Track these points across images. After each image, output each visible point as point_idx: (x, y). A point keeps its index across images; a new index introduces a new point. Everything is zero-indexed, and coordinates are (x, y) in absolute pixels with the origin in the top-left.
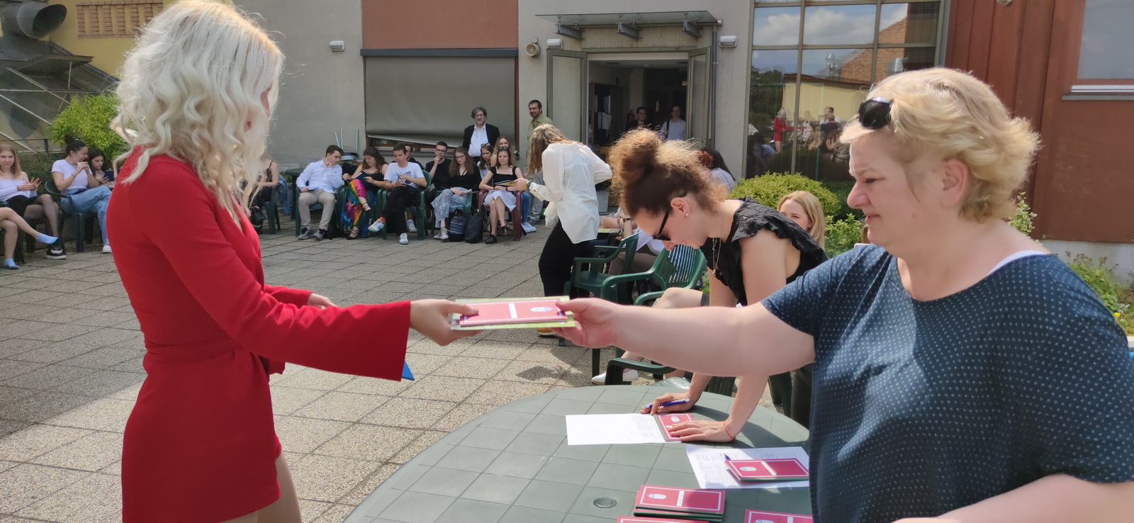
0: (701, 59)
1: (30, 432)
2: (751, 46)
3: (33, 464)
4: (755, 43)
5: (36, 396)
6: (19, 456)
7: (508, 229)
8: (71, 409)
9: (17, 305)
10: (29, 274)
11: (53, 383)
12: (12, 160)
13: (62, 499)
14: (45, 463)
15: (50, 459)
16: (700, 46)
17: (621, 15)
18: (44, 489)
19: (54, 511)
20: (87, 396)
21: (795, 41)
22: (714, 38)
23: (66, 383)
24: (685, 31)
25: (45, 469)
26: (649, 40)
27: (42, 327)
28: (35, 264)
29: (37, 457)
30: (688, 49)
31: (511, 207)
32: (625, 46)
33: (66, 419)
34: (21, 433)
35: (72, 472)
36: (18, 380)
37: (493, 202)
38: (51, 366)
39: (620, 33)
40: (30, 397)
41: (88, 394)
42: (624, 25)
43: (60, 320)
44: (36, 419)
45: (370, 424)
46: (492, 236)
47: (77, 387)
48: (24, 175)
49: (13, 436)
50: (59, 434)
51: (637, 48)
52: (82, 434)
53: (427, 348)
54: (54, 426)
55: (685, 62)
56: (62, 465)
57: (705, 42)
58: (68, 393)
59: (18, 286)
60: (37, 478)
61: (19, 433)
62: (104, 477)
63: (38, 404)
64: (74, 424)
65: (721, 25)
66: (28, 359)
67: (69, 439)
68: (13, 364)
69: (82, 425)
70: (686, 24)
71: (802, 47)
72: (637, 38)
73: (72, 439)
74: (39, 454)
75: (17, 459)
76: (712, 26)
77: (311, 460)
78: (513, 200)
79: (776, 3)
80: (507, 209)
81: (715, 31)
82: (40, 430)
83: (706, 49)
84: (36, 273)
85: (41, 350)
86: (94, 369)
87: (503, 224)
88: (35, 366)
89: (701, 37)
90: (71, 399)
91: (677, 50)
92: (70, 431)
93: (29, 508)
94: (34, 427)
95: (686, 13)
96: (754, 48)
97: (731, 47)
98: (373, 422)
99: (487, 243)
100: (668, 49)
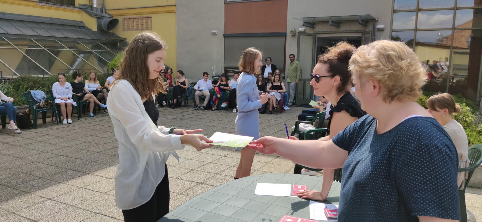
0: (367, 36)
1: (86, 177)
2: (391, 29)
3: (84, 188)
4: (393, 28)
5: (90, 164)
6: (80, 185)
7: (277, 108)
8: (101, 169)
9: (91, 130)
10: (97, 119)
11: (97, 159)
12: (95, 76)
13: (91, 202)
14: (88, 188)
15: (90, 187)
16: (367, 30)
17: (331, 17)
18: (86, 198)
19: (88, 206)
20: (107, 165)
21: (413, 27)
22: (374, 26)
23: (101, 160)
24: (360, 24)
25: (88, 190)
26: (344, 27)
27: (98, 138)
28: (100, 115)
29: (86, 186)
30: (361, 31)
31: (279, 99)
32: (333, 30)
33: (99, 173)
34: (83, 177)
35: (96, 192)
36: (86, 157)
37: (271, 97)
38: (97, 153)
39: (330, 25)
40: (88, 164)
41: (108, 164)
42: (332, 22)
43: (104, 136)
44: (89, 172)
45: (205, 184)
46: (270, 111)
47: (104, 162)
48: (98, 82)
49: (80, 178)
50: (95, 178)
51: (339, 31)
52: (103, 179)
53: (234, 155)
54: (94, 175)
55: (360, 37)
56: (93, 190)
57: (370, 28)
58: (101, 164)
59: (93, 123)
60: (85, 194)
61: (82, 176)
62: (107, 195)
63: (91, 167)
64: (101, 175)
65: (377, 21)
66: (90, 150)
67: (98, 180)
68: (85, 152)
69: (103, 175)
70: (360, 21)
71: (416, 30)
72: (338, 27)
73: (99, 180)
74: (87, 185)
75: (80, 186)
76: (373, 21)
77: (181, 196)
78: (280, 96)
79: (404, 10)
80: (277, 100)
81: (374, 23)
82: (89, 176)
83: (369, 31)
84: (100, 119)
85: (95, 147)
86: (112, 155)
87: (275, 106)
88: (92, 153)
89: (368, 26)
90: (102, 166)
91: (357, 32)
92: (99, 177)
93: (80, 204)
94: (87, 175)
95: (360, 16)
96: (393, 30)
97: (382, 30)
98: (207, 183)
99: (268, 114)
100: (352, 32)
